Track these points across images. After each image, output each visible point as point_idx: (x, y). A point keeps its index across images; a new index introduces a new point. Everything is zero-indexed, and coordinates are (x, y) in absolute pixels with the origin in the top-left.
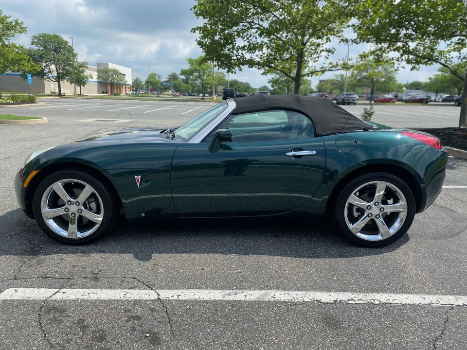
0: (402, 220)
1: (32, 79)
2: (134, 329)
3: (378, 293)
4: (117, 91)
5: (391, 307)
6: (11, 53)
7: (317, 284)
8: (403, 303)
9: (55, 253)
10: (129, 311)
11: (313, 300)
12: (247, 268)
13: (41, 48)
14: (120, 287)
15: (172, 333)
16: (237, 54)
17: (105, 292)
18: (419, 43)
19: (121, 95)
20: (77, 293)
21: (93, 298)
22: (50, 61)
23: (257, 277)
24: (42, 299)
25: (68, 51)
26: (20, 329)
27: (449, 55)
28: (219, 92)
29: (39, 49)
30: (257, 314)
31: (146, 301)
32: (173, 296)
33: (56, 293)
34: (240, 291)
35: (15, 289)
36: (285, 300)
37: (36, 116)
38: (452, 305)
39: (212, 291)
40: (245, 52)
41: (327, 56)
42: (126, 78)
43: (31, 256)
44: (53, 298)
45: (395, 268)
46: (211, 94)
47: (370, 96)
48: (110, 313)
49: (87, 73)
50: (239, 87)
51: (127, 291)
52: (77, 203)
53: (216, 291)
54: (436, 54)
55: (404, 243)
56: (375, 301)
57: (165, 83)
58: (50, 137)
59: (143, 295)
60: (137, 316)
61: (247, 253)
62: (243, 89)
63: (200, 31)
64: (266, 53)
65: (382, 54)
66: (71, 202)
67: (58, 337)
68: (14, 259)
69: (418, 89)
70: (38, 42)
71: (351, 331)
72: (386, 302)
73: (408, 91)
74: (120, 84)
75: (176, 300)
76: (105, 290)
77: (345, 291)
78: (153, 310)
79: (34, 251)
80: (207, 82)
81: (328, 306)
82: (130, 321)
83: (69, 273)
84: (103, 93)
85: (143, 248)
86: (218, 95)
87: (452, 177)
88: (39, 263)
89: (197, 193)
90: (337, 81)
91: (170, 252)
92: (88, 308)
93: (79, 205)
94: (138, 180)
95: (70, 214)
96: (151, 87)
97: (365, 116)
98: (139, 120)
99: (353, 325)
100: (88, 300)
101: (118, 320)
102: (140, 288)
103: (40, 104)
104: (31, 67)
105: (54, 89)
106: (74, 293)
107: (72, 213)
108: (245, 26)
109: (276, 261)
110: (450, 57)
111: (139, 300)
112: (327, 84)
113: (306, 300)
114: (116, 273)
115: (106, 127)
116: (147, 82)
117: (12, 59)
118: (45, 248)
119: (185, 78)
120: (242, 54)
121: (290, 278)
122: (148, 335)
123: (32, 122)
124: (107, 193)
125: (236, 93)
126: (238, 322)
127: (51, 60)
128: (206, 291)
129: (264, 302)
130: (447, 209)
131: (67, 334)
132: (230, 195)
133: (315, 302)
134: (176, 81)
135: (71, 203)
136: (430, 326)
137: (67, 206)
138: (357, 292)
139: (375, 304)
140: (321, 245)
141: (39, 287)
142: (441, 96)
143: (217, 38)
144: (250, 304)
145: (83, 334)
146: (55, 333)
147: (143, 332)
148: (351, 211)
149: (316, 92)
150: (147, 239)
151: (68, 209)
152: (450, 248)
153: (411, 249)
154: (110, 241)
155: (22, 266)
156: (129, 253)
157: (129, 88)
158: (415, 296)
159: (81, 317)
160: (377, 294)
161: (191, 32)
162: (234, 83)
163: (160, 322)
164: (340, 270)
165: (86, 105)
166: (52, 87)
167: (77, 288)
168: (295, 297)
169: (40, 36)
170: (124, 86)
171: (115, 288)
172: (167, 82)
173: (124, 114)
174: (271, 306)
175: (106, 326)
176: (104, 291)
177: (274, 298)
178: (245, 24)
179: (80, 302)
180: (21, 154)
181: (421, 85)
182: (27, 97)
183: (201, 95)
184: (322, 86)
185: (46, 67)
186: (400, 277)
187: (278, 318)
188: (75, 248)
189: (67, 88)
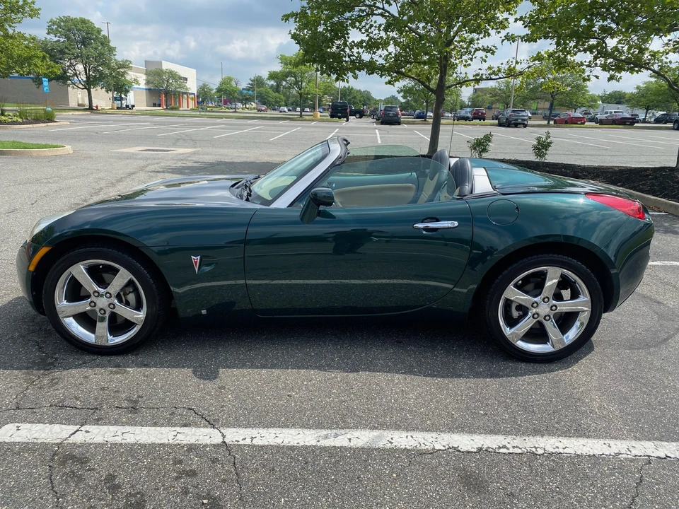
0: (582, 324)
1: (49, 86)
2: (185, 492)
3: (542, 436)
4: (175, 103)
5: (560, 458)
6: (17, 47)
7: (454, 421)
8: (579, 453)
9: (77, 367)
10: (180, 462)
11: (447, 447)
12: (354, 394)
13: (62, 40)
14: (170, 423)
15: (240, 499)
16: (350, 53)
17: (146, 431)
18: (622, 40)
19: (181, 109)
20: (106, 433)
21: (128, 441)
22: (75, 59)
23: (368, 409)
24: (56, 442)
25: (102, 44)
26: (22, 490)
27: (667, 58)
28: (325, 105)
29: (59, 41)
30: (365, 468)
31: (206, 446)
32: (245, 439)
33: (76, 432)
34: (343, 431)
35: (17, 424)
36: (407, 447)
37: (55, 144)
38: (649, 456)
39: (301, 431)
40: (363, 50)
41: (484, 58)
42: (189, 84)
43: (42, 372)
44: (71, 440)
45: (570, 396)
46: (313, 108)
47: (548, 113)
48: (152, 465)
49: (130, 76)
50: (354, 98)
51: (178, 429)
52: (108, 295)
53: (307, 432)
54: (647, 56)
55: (585, 355)
56: (538, 449)
57: (245, 92)
58: (75, 178)
59: (201, 436)
60: (191, 470)
61: (354, 370)
62: (360, 101)
63: (296, 19)
64: (394, 52)
65: (566, 56)
66: (98, 293)
67: (77, 503)
68: (16, 376)
69: (619, 103)
70: (57, 30)
71: (500, 498)
72: (554, 451)
73: (605, 105)
74: (179, 92)
75: (249, 446)
76: (148, 428)
77: (496, 434)
78: (214, 461)
79: (46, 365)
80: (306, 92)
81: (468, 457)
82: (181, 478)
83: (95, 399)
84: (155, 105)
85: (204, 360)
86: (324, 109)
87: (662, 246)
88: (53, 383)
89: (285, 279)
90: (500, 90)
91: (243, 366)
92: (121, 456)
93: (110, 297)
94: (196, 263)
95: (98, 310)
96: (224, 97)
97: (539, 149)
98: (206, 150)
99: (504, 489)
100: (121, 444)
101: (164, 476)
102: (197, 426)
103: (62, 123)
104: (48, 69)
105: (83, 99)
106: (102, 433)
107: (101, 309)
108: (363, 11)
109: (397, 384)
110: (668, 61)
111: (196, 445)
112: (485, 94)
113: (438, 447)
114: (163, 400)
115: (158, 161)
116: (219, 90)
117: (20, 56)
118: (63, 359)
119: (275, 84)
120: (358, 53)
121: (416, 412)
122: (205, 501)
123: (48, 152)
124: (151, 280)
125: (350, 107)
126: (336, 482)
127: (78, 57)
128: (293, 431)
129: (376, 450)
130: (651, 299)
131: (90, 499)
132: (333, 282)
133: (451, 450)
134: (262, 89)
135: (100, 295)
136: (616, 490)
137: (93, 298)
138: (512, 435)
139: (537, 455)
140: (464, 358)
141: (51, 423)
142: (653, 114)
143: (320, 29)
144: (356, 452)
145: (113, 499)
146: (72, 496)
147: (199, 497)
148: (508, 309)
149: (468, 106)
150: (210, 345)
151: (95, 303)
152: (652, 364)
153: (595, 365)
154: (157, 348)
155: (27, 389)
156: (184, 367)
157: (192, 99)
158: (596, 442)
159: (111, 472)
160: (541, 439)
161: (282, 20)
162: (347, 92)
163: (225, 480)
164: (488, 399)
165: (128, 126)
166: (80, 96)
167: (106, 425)
168: (422, 441)
169: (61, 20)
170: (185, 96)
171: (162, 425)
172: (248, 90)
173: (184, 140)
174: (385, 456)
175: (146, 486)
176: (146, 429)
177: (391, 443)
178: (363, 8)
179: (111, 447)
180: (32, 204)
181: (624, 98)
182: (42, 112)
183: (298, 109)
184: (477, 97)
185: (69, 67)
186: (576, 410)
187: (395, 475)
188: (106, 359)
189: (102, 98)
